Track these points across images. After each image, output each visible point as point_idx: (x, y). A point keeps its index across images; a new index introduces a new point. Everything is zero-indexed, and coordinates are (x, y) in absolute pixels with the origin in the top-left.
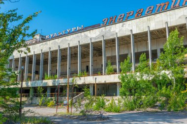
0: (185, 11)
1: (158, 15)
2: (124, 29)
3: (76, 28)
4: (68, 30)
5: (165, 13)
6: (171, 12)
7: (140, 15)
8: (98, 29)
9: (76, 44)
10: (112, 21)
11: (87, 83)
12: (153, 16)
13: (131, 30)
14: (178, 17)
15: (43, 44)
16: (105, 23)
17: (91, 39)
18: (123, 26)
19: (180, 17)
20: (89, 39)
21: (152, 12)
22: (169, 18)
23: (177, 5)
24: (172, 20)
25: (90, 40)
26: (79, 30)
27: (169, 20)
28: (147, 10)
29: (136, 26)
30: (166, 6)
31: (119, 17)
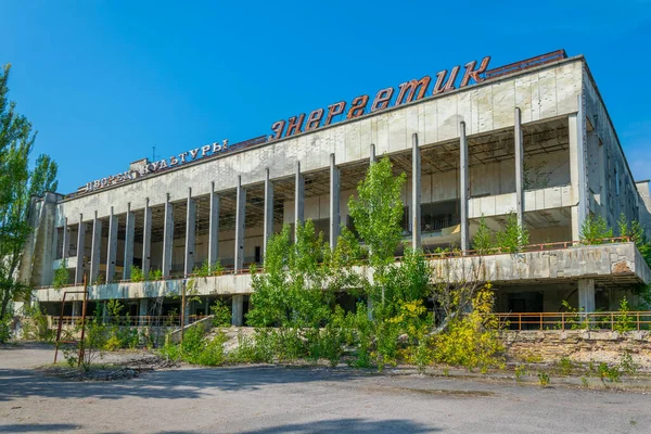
0: (461, 104)
1: (397, 115)
2: (316, 150)
3: (211, 147)
4: (191, 152)
5: (414, 107)
6: (428, 106)
7: (360, 111)
8: (257, 151)
9: (207, 190)
10: (294, 128)
11: (220, 292)
12: (384, 117)
13: (333, 155)
14: (442, 119)
15: (131, 189)
16: (278, 135)
17: (240, 177)
18: (313, 143)
19: (448, 122)
20: (236, 177)
21: (388, 106)
22: (421, 122)
23: (448, 86)
24: (428, 128)
25: (237, 180)
26: (217, 153)
27: (420, 130)
28: (378, 100)
29: (343, 145)
30: (423, 88)
31: (309, 119)
